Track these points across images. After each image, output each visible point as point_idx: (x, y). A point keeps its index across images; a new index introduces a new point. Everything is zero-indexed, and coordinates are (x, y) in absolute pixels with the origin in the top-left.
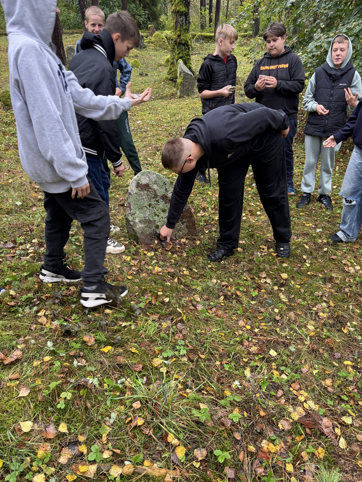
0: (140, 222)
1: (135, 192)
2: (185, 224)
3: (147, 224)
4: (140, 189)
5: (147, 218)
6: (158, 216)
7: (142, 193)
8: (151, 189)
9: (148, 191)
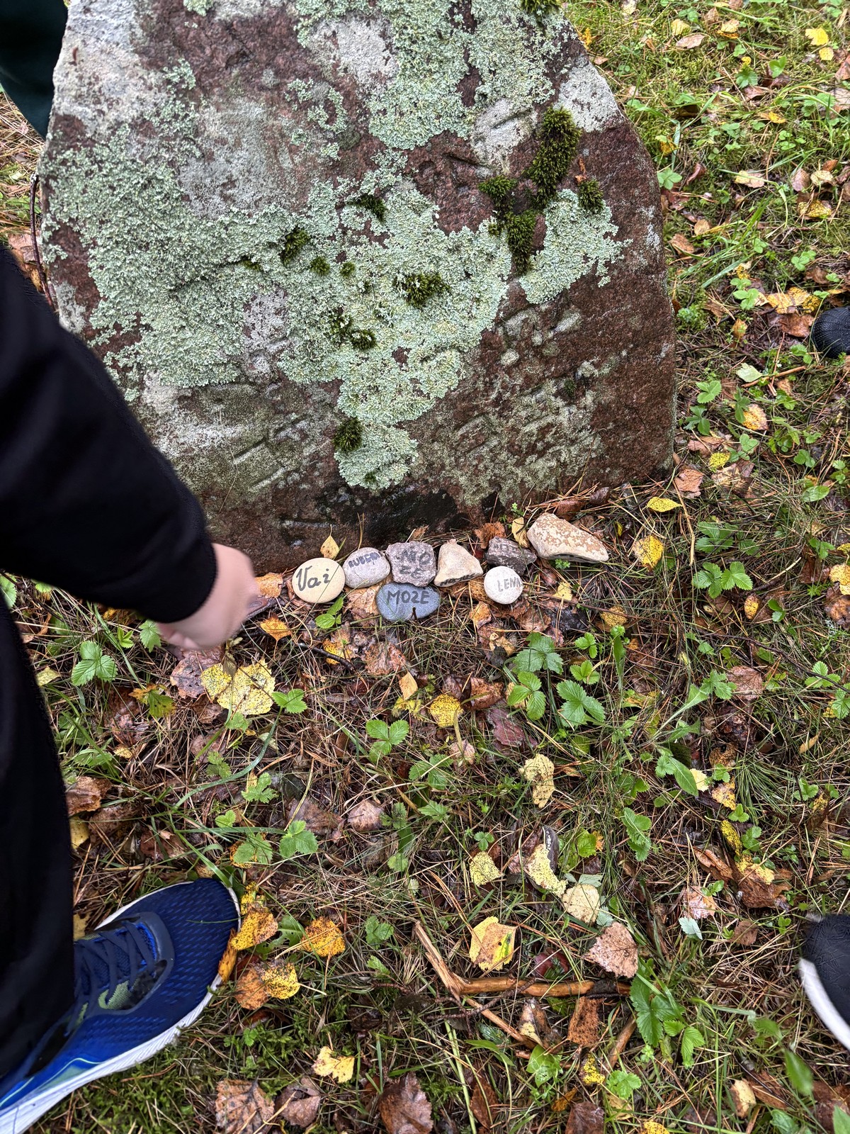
0: (190, 401)
1: (128, 113)
2: (589, 399)
3: (260, 413)
4: (184, 71)
5: (262, 366)
6: (365, 343)
7: (212, 119)
8: (317, 74)
9: (276, 97)
